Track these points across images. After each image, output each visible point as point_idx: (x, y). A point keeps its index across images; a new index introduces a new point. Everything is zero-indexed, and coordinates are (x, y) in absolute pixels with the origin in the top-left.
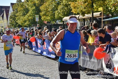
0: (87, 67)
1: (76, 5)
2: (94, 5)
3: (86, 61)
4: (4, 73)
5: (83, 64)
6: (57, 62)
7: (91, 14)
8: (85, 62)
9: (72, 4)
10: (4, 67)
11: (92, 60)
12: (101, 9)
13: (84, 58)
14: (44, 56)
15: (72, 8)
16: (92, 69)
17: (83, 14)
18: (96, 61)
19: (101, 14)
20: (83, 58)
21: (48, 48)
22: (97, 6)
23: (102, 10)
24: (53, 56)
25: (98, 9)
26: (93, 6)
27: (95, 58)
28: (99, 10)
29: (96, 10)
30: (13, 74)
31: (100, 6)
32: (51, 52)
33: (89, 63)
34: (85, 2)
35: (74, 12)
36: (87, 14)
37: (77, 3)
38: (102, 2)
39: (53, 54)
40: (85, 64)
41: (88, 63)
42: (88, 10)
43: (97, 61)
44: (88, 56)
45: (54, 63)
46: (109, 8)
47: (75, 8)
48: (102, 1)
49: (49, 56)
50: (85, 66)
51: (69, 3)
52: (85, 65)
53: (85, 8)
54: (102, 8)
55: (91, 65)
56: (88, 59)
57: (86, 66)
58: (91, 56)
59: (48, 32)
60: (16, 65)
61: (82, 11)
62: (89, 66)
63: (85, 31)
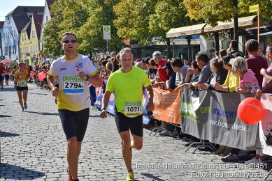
0: (223, 143)
3: (221, 130)
4: (29, 160)
5: (214, 137)
6: (154, 133)
7: (233, 20)
8: (217, 132)
10: (29, 146)
11: (235, 126)
12: (254, 8)
13: (217, 123)
15: (187, 6)
16: (234, 146)
17: (214, 21)
18: (244, 128)
19: (255, 20)
20: (214, 123)
22: (245, 2)
23: (257, 10)
24: (145, 120)
25: (247, 8)
26: (236, 2)
27: (242, 122)
28: (250, 12)
29: (243, 11)
30: (50, 161)
31: (253, 2)
33: (227, 133)
35: (192, 17)
36: (222, 21)
40: (218, 136)
41: (225, 134)
42: (225, 12)
43: (247, 128)
44: (225, 118)
45: (147, 135)
47: (193, 6)
50: (217, 142)
52: (219, 138)
53: (217, 7)
54: (257, 6)
55: (233, 139)
56: (226, 125)
57: (221, 141)
58: (231, 116)
60: (59, 141)
61: (210, 13)
62: (228, 140)
63: (217, 60)
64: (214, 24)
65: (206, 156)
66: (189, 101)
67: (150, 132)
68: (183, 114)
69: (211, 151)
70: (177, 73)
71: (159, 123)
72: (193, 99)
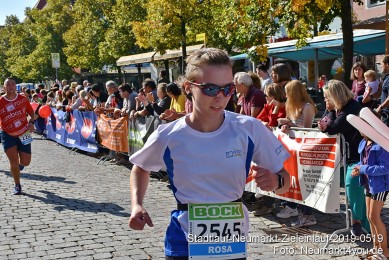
1: (144, 28)
2: (187, 28)
6: (102, 162)
7: (181, 48)
9: (136, 27)
12: (201, 37)
14: (70, 148)
15: (136, 34)
17: (162, 48)
21: (80, 130)
22: (193, 31)
23: (203, 39)
24: (93, 148)
25: (195, 37)
26: (184, 31)
28: (198, 40)
29: (191, 40)
31: (201, 30)
32: (87, 138)
34: (166, 22)
35: (141, 45)
36: (171, 49)
37: (147, 23)
38: (204, 21)
39: (91, 143)
42: (173, 40)
45: (95, 165)
46: (220, 35)
47: (142, 34)
48: (206, 17)
49: (82, 148)
51: (130, 24)
53: (165, 36)
54: (204, 34)
59: (79, 90)
61: (158, 42)
64: (163, 53)
65: (153, 183)
66: (136, 129)
67: (98, 160)
68: (131, 142)
69: (158, 178)
70: (125, 101)
71: (107, 151)
72: (140, 126)
